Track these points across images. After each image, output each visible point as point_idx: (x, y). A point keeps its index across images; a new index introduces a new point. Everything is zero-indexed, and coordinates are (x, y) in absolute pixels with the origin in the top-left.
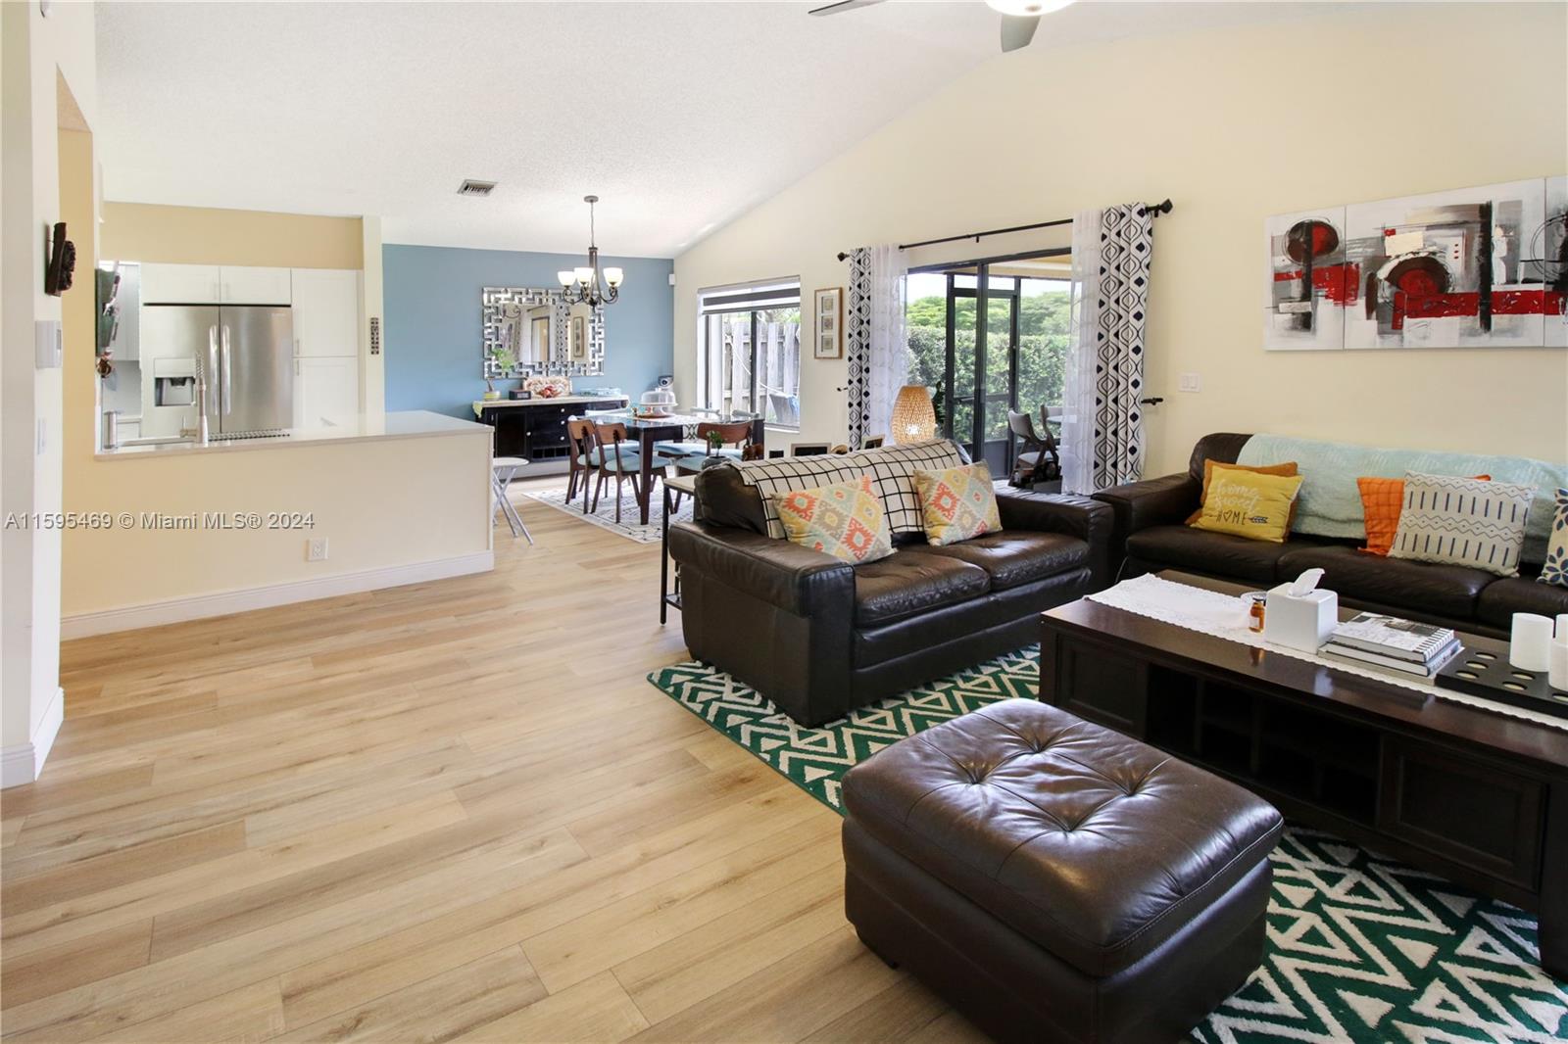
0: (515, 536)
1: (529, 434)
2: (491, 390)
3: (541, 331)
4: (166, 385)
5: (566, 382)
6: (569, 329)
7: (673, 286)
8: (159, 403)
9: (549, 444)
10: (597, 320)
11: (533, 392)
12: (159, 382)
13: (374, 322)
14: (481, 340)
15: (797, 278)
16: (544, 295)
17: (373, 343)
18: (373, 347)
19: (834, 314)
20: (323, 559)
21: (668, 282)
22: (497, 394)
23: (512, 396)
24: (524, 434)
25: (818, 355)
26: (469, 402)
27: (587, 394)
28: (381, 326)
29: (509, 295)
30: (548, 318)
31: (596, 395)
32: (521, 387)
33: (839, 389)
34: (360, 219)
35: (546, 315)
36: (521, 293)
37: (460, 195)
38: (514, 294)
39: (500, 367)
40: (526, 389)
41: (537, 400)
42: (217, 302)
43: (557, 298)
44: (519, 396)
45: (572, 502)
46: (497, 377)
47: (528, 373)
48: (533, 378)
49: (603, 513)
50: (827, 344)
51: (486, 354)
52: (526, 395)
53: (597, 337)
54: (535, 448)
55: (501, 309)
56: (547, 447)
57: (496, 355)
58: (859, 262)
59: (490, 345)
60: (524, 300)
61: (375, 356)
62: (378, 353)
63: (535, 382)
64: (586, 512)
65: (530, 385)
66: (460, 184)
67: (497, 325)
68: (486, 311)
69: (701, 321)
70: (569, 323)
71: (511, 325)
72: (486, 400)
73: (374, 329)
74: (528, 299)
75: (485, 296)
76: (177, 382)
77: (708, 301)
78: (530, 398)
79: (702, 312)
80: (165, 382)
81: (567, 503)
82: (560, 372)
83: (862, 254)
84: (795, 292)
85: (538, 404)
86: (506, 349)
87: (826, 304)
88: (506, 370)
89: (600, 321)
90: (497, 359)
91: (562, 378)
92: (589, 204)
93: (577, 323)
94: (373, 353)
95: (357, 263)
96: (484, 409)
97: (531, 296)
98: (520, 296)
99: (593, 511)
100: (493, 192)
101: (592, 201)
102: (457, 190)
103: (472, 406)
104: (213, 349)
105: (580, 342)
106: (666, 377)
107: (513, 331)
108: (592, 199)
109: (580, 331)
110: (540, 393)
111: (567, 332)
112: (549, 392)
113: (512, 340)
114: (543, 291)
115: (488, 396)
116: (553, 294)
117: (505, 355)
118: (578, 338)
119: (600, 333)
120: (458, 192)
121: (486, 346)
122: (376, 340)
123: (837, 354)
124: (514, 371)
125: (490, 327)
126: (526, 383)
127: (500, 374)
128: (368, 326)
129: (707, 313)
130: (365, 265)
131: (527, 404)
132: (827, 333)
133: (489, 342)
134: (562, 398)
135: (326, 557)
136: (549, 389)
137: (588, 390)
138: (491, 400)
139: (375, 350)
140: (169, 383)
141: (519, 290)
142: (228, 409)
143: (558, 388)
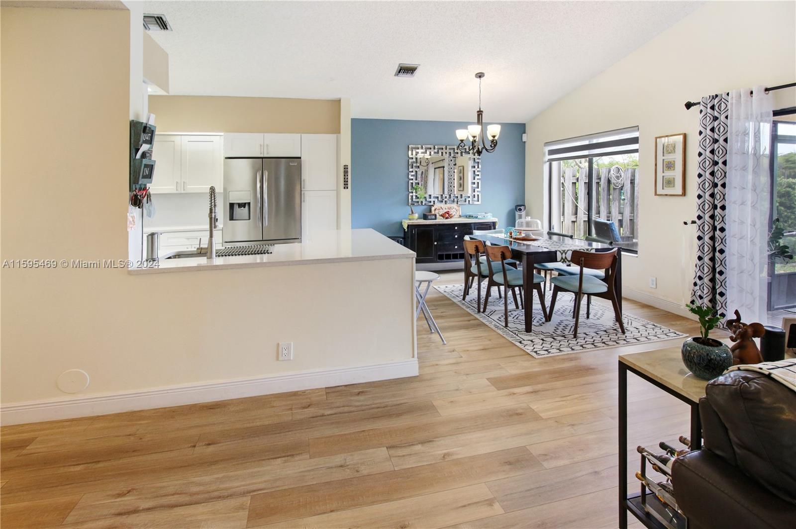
0: (432, 333)
1: (436, 243)
2: (413, 213)
3: (439, 177)
4: (236, 207)
5: (457, 208)
6: (456, 174)
7: (525, 142)
8: (232, 218)
9: (447, 251)
10: (476, 167)
11: (437, 215)
12: (232, 205)
13: (346, 167)
14: (407, 180)
15: (637, 128)
16: (444, 149)
17: (345, 181)
18: (345, 184)
19: (678, 157)
20: (290, 360)
21: (522, 140)
22: (416, 216)
23: (425, 217)
24: (432, 244)
25: (658, 193)
26: (400, 221)
27: (470, 217)
28: (349, 170)
29: (423, 151)
30: (444, 167)
31: (476, 217)
32: (430, 211)
33: (686, 223)
34: (338, 101)
35: (443, 165)
36: (431, 149)
37: (396, 77)
38: (427, 149)
39: (418, 198)
40: (433, 212)
41: (440, 221)
42: (262, 156)
43: (452, 151)
44: (429, 217)
45: (468, 298)
46: (415, 204)
47: (434, 201)
48: (438, 205)
49: (494, 312)
50: (669, 183)
51: (410, 189)
52: (434, 217)
53: (477, 177)
54: (439, 253)
55: (419, 161)
56: (447, 253)
57: (416, 189)
58: (713, 108)
59: (412, 183)
60: (432, 153)
61: (346, 190)
62: (347, 188)
63: (439, 208)
64: (479, 311)
65: (435, 210)
66: (396, 68)
67: (416, 170)
68: (410, 161)
69: (546, 166)
70: (456, 171)
71: (423, 172)
72: (410, 220)
73: (346, 172)
74: (435, 153)
75: (410, 152)
76: (242, 205)
77: (552, 152)
78: (436, 219)
79: (547, 160)
80: (235, 205)
81: (464, 299)
82: (454, 201)
83: (716, 101)
84: (635, 140)
85: (441, 223)
86: (420, 186)
87: (669, 149)
88: (421, 200)
89: (478, 167)
90: (416, 192)
91: (454, 205)
92: (479, 79)
93: (460, 170)
94: (344, 188)
95: (337, 130)
96: (408, 225)
97: (436, 151)
98: (430, 150)
99: (484, 311)
100: (416, 72)
101: (480, 77)
102: (394, 74)
103: (402, 222)
104: (258, 185)
105: (462, 182)
106: (521, 206)
107: (423, 176)
108: (480, 75)
109: (462, 175)
110: (442, 216)
111: (454, 175)
112: (447, 215)
113: (423, 181)
114: (444, 147)
115: (411, 217)
116: (450, 149)
117: (421, 190)
118: (461, 179)
119: (478, 175)
120: (395, 75)
121: (410, 184)
122: (346, 180)
123: (680, 192)
124: (426, 200)
125: (412, 172)
126: (433, 209)
127: (418, 202)
128: (342, 170)
129: (551, 161)
130: (341, 131)
131: (434, 223)
132: (669, 174)
133: (411, 181)
134: (455, 220)
135: (292, 359)
136: (447, 213)
137: (471, 214)
138: (413, 219)
139: (346, 187)
140: (237, 207)
141: (429, 146)
142: (266, 223)
143: (452, 212)
